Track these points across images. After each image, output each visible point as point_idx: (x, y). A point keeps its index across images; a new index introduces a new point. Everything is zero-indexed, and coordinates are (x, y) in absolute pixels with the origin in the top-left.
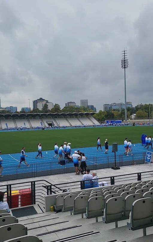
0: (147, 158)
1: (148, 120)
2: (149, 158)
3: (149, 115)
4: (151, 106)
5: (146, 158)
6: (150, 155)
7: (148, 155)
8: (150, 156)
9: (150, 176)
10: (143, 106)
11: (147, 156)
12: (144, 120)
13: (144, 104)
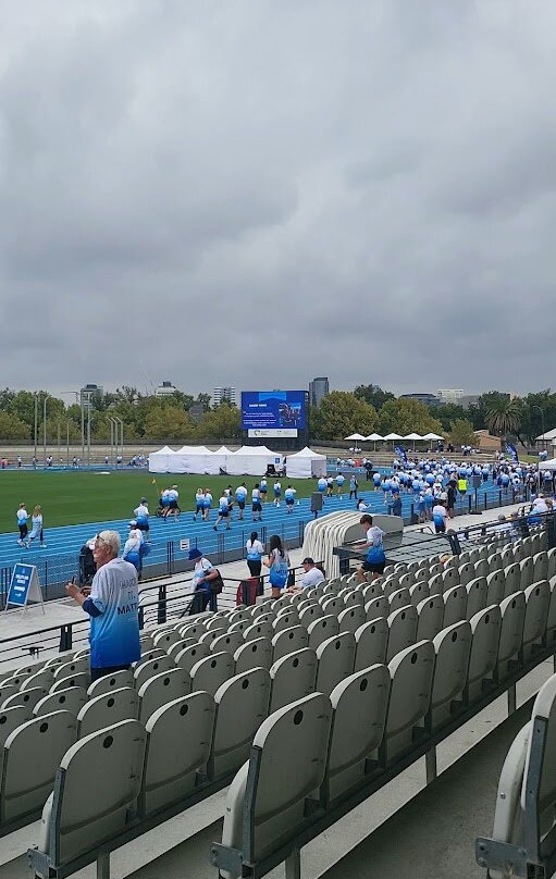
0: (16, 588)
1: (31, 449)
2: (23, 589)
3: (33, 431)
4: (42, 401)
5: (12, 588)
6: (27, 578)
7: (18, 576)
8: (27, 581)
9: (20, 652)
10: (12, 397)
11: (16, 579)
12: (17, 449)
13: (17, 392)
